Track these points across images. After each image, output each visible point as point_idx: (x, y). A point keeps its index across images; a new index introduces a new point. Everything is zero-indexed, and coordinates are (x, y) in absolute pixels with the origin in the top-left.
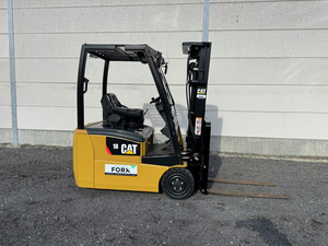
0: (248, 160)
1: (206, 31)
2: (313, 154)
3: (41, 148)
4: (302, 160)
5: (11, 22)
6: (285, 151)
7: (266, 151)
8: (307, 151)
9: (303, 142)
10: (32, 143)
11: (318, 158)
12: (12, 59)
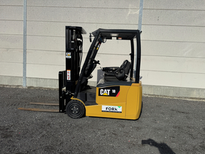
0: (161, 99)
1: (140, 24)
2: (197, 97)
3: (40, 89)
4: (191, 100)
5: (26, 14)
6: (182, 95)
7: (172, 94)
8: (195, 95)
9: (192, 89)
10: (35, 86)
11: (201, 99)
12: (25, 35)
